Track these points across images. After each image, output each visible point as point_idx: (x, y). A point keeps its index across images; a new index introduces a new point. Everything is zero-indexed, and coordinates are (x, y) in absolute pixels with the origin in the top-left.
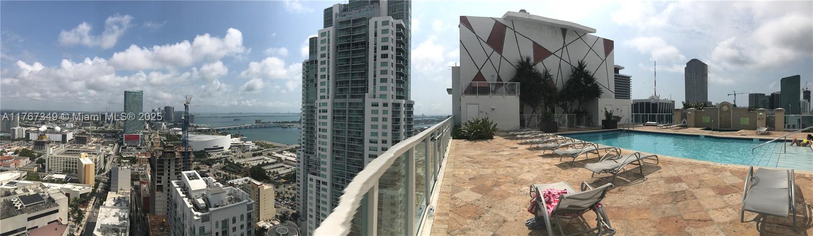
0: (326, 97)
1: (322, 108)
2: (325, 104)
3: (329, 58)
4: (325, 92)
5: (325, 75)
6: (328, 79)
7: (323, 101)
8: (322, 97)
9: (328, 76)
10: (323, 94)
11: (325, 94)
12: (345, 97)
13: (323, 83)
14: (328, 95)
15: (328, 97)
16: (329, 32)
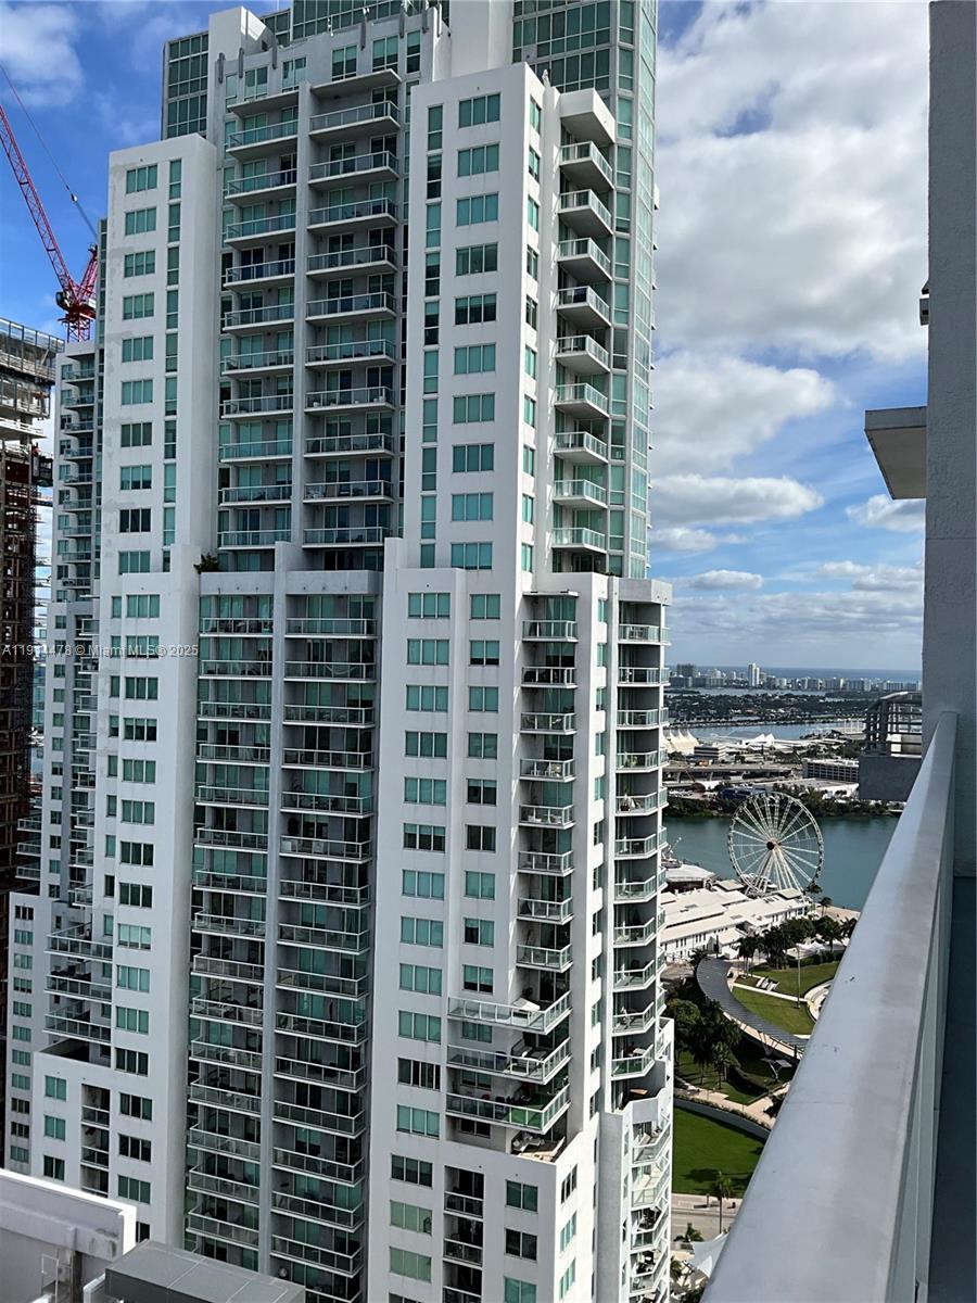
0: (156, 559)
1: (129, 627)
2: (145, 606)
3: (172, 321)
4: (147, 529)
5: (148, 426)
6: (170, 451)
7: (136, 583)
8: (134, 562)
9: (170, 433)
10: (136, 542)
11: (150, 542)
12: (267, 560)
14: (166, 548)
15: (167, 560)
16: (176, 164)
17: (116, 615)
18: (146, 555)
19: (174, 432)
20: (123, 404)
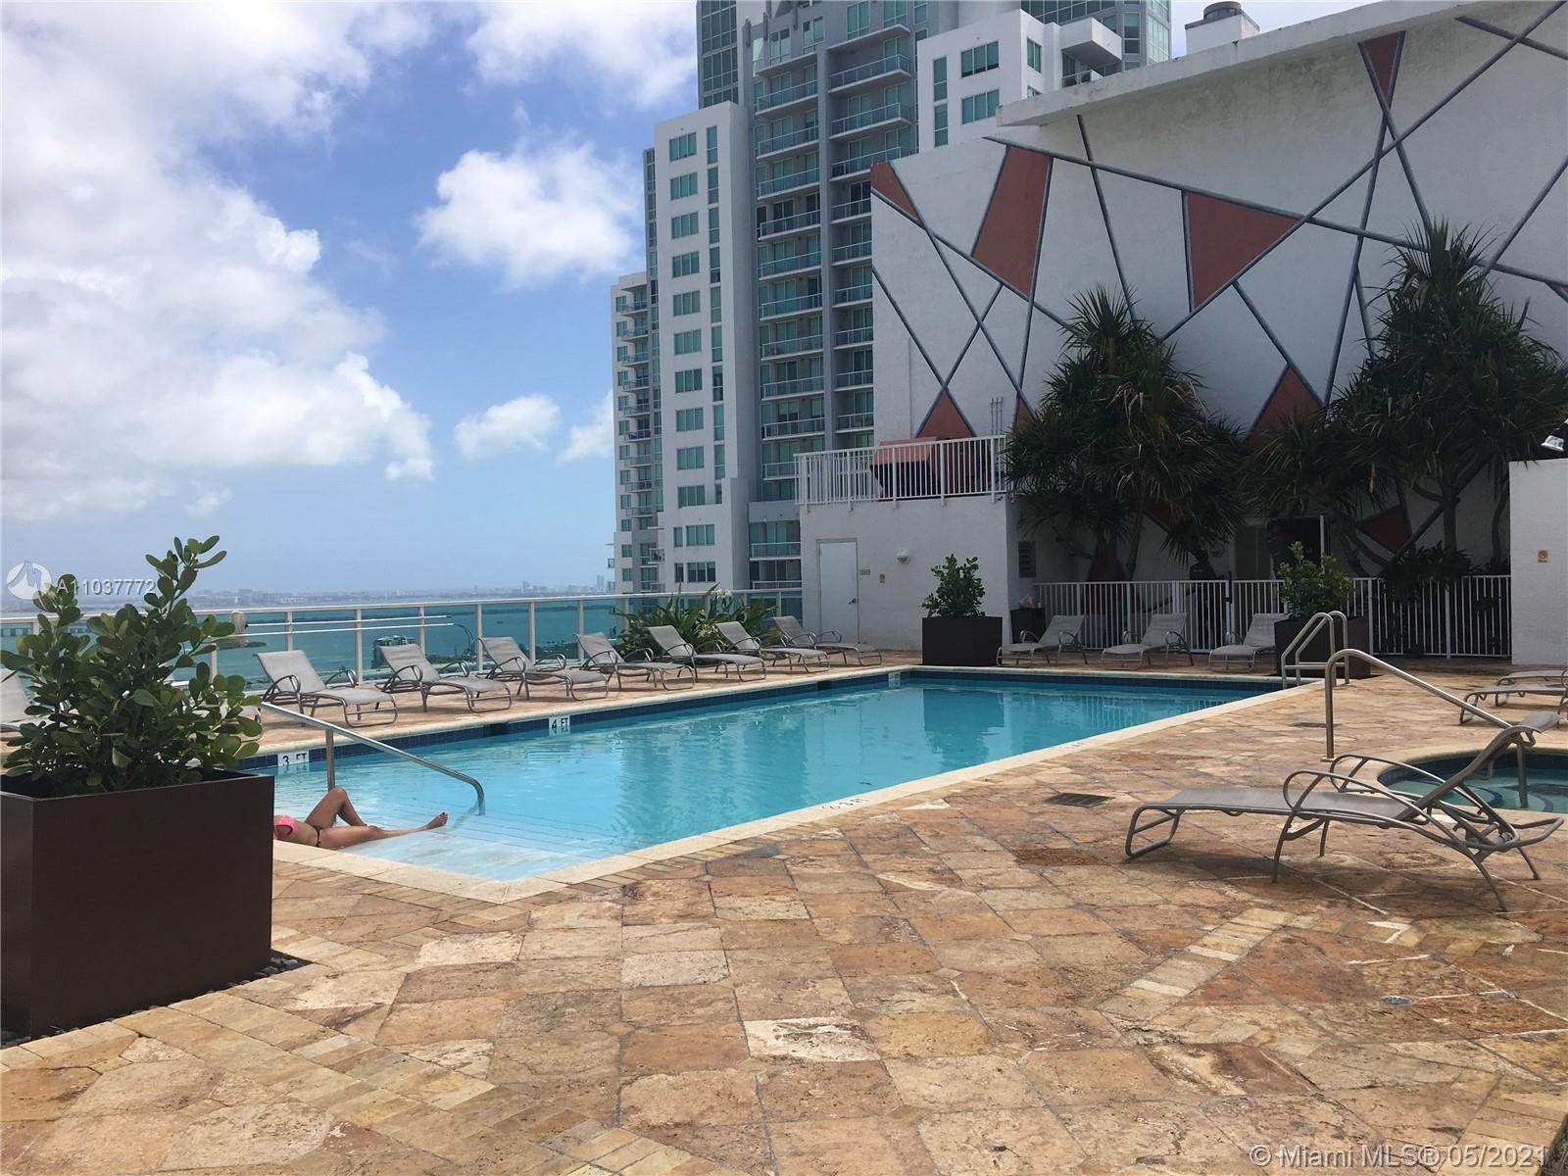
0: (710, 491)
1: (689, 555)
2: (701, 535)
3: (715, 276)
4: (700, 465)
5: (698, 372)
6: (718, 394)
7: (695, 515)
8: (690, 496)
9: (718, 378)
10: (692, 478)
11: (703, 477)
13: (689, 420)
14: (717, 482)
15: (719, 493)
16: (711, 132)
17: (677, 544)
18: (701, 488)
19: (721, 375)
20: (677, 353)
